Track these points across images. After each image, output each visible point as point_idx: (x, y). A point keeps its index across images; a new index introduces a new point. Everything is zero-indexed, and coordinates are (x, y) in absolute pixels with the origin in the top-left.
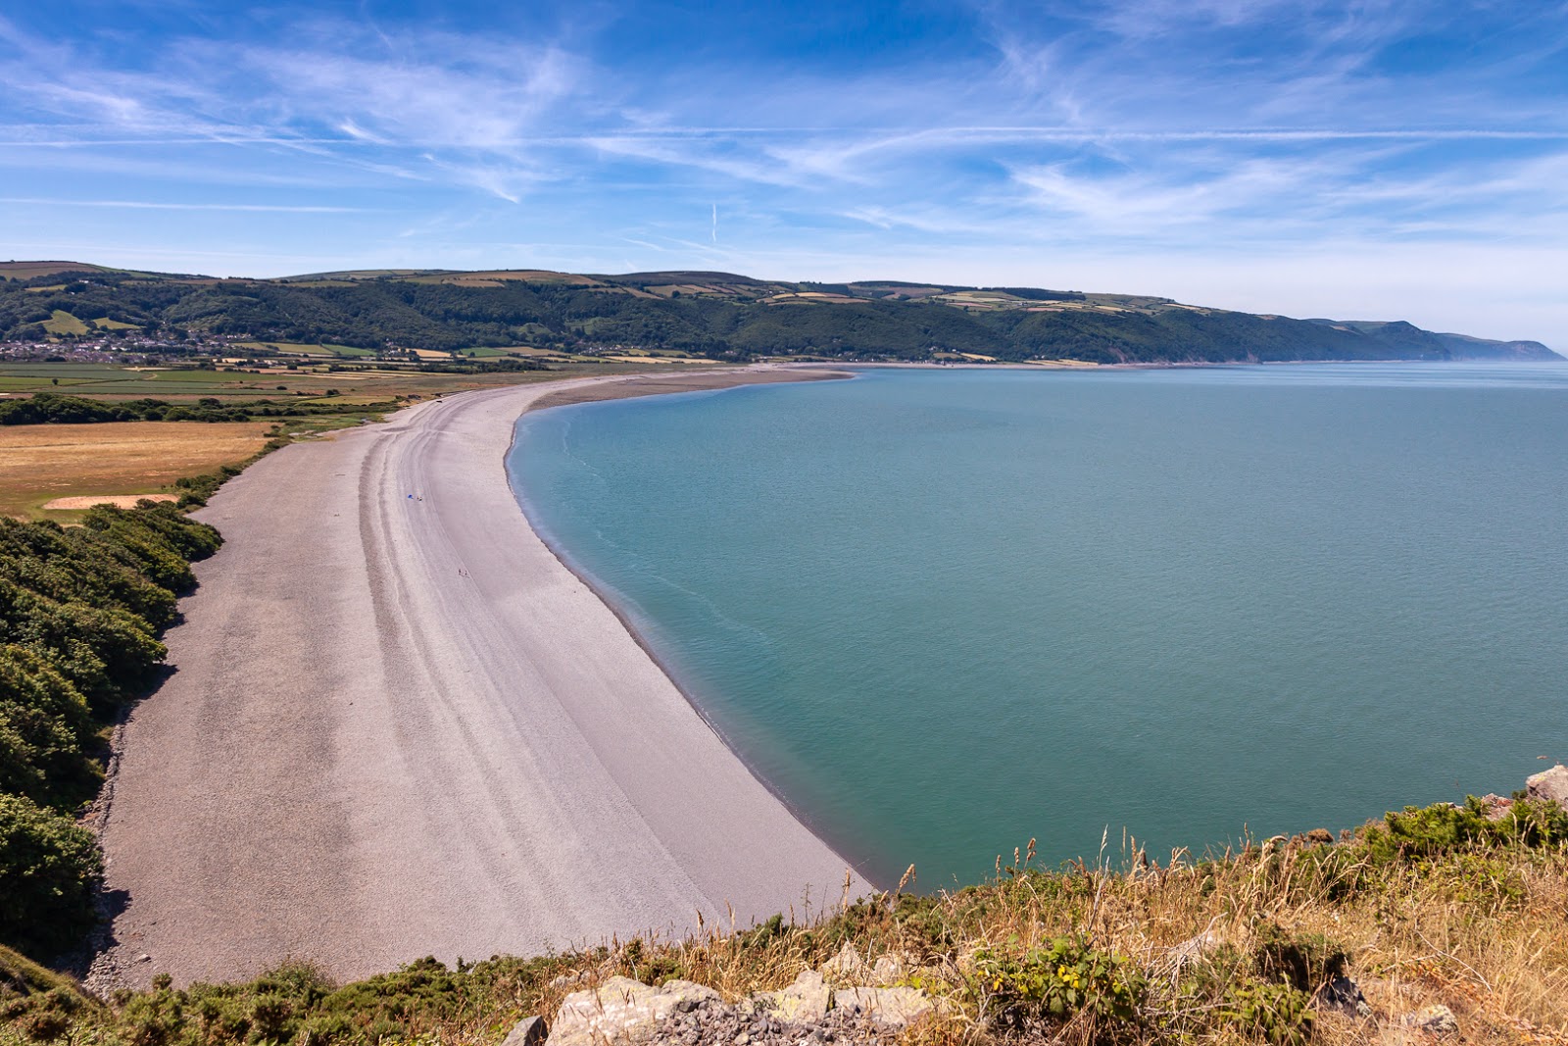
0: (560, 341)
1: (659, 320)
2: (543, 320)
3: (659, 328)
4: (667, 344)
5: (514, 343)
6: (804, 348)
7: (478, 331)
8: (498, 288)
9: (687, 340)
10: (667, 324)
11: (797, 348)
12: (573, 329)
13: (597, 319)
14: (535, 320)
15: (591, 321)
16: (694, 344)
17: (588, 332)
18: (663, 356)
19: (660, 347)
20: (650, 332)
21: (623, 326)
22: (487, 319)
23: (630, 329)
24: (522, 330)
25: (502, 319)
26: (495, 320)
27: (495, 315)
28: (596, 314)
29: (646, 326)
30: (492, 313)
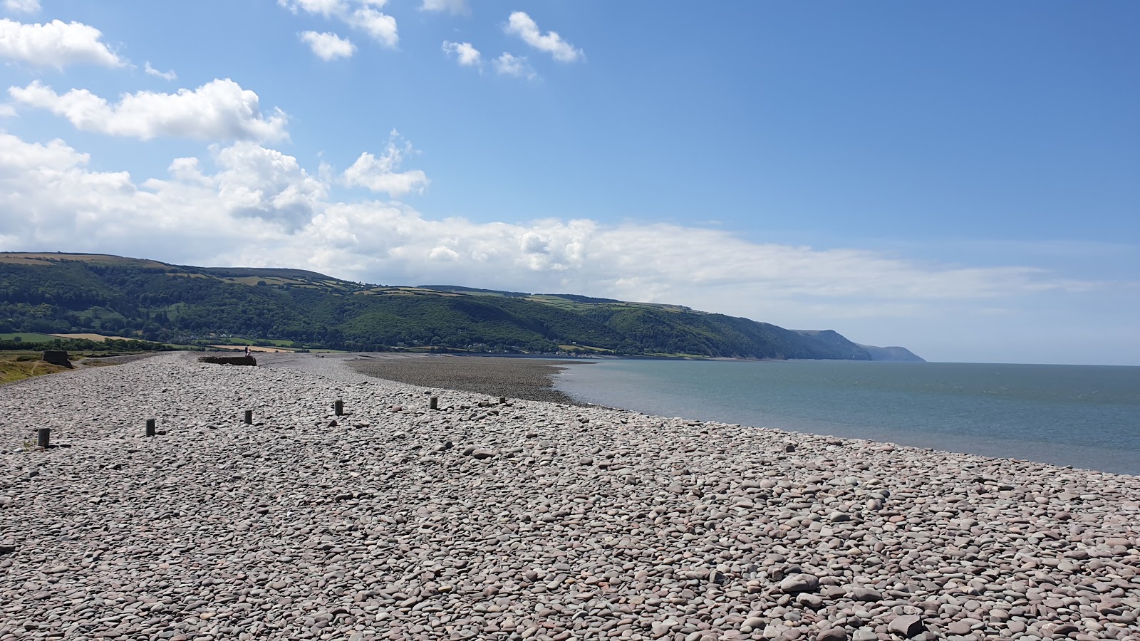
0: (138, 327)
1: (260, 306)
2: (114, 304)
3: (261, 315)
4: (272, 333)
5: (74, 329)
6: (430, 338)
7: (23, 314)
8: (50, 267)
9: (296, 328)
10: (270, 310)
11: (422, 339)
12: (153, 315)
13: (181, 304)
14: (102, 303)
15: (173, 307)
16: (305, 333)
17: (171, 317)
18: (274, 345)
19: (264, 336)
20: (250, 319)
21: (216, 312)
22: (36, 300)
23: (225, 315)
24: (83, 315)
25: (57, 300)
26: (48, 301)
27: (47, 296)
28: (179, 299)
29: (244, 312)
30: (43, 293)
